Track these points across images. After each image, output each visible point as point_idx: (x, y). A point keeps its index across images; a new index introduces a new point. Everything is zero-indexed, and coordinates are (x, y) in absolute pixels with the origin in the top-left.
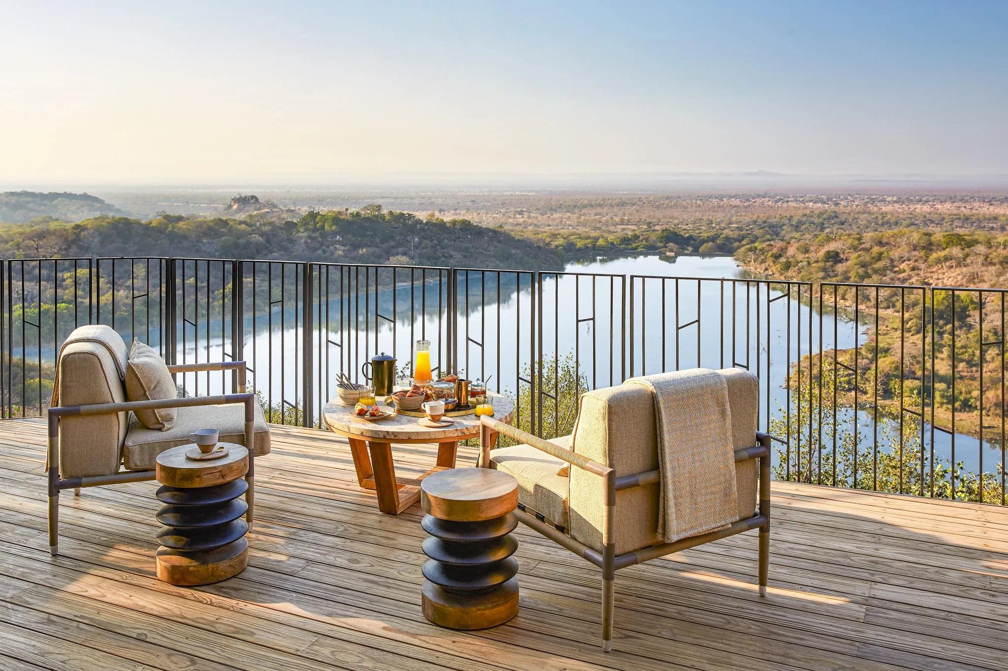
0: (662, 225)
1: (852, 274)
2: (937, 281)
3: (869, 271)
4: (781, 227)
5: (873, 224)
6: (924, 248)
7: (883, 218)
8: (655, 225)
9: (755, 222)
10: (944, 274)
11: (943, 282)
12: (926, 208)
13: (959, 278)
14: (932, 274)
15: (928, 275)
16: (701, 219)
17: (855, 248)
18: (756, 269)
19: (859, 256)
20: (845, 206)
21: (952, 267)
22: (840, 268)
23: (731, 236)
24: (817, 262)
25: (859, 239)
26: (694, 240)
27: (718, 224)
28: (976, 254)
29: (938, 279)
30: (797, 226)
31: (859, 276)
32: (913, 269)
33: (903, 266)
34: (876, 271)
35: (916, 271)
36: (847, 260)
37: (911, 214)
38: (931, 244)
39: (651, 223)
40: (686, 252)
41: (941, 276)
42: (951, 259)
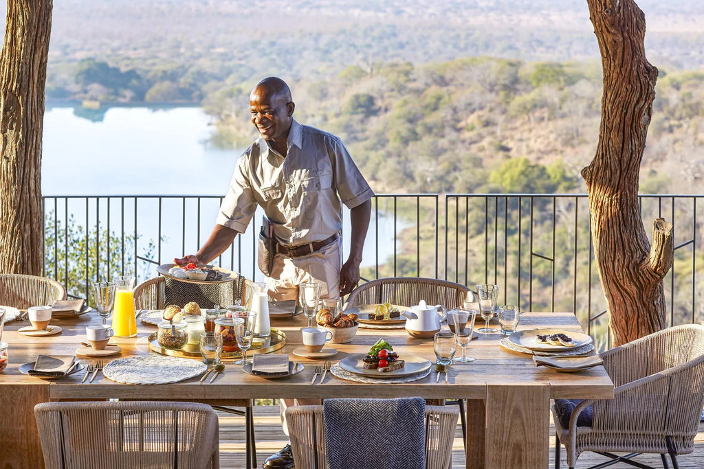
0: (90, 50)
1: (390, 135)
2: (520, 144)
3: (419, 129)
4: (300, 52)
5: (450, 47)
6: (505, 87)
7: (468, 35)
8: (74, 51)
9: (255, 44)
10: (530, 130)
11: (528, 146)
12: (536, 21)
13: (552, 137)
14: (513, 133)
15: (508, 133)
16: (161, 39)
17: (400, 89)
18: (239, 128)
19: (406, 103)
20: (411, 16)
21: (542, 119)
22: (375, 124)
23: (209, 70)
24: (337, 115)
25: (407, 73)
26: (138, 77)
27: (191, 47)
28: (577, 97)
29: (521, 140)
30: (327, 52)
31: (402, 138)
32: (487, 124)
33: (472, 119)
34: (429, 130)
35: (490, 129)
36: (386, 110)
37: (512, 30)
38: (516, 80)
39: (67, 46)
40: (122, 100)
41: (526, 135)
42: (542, 107)
